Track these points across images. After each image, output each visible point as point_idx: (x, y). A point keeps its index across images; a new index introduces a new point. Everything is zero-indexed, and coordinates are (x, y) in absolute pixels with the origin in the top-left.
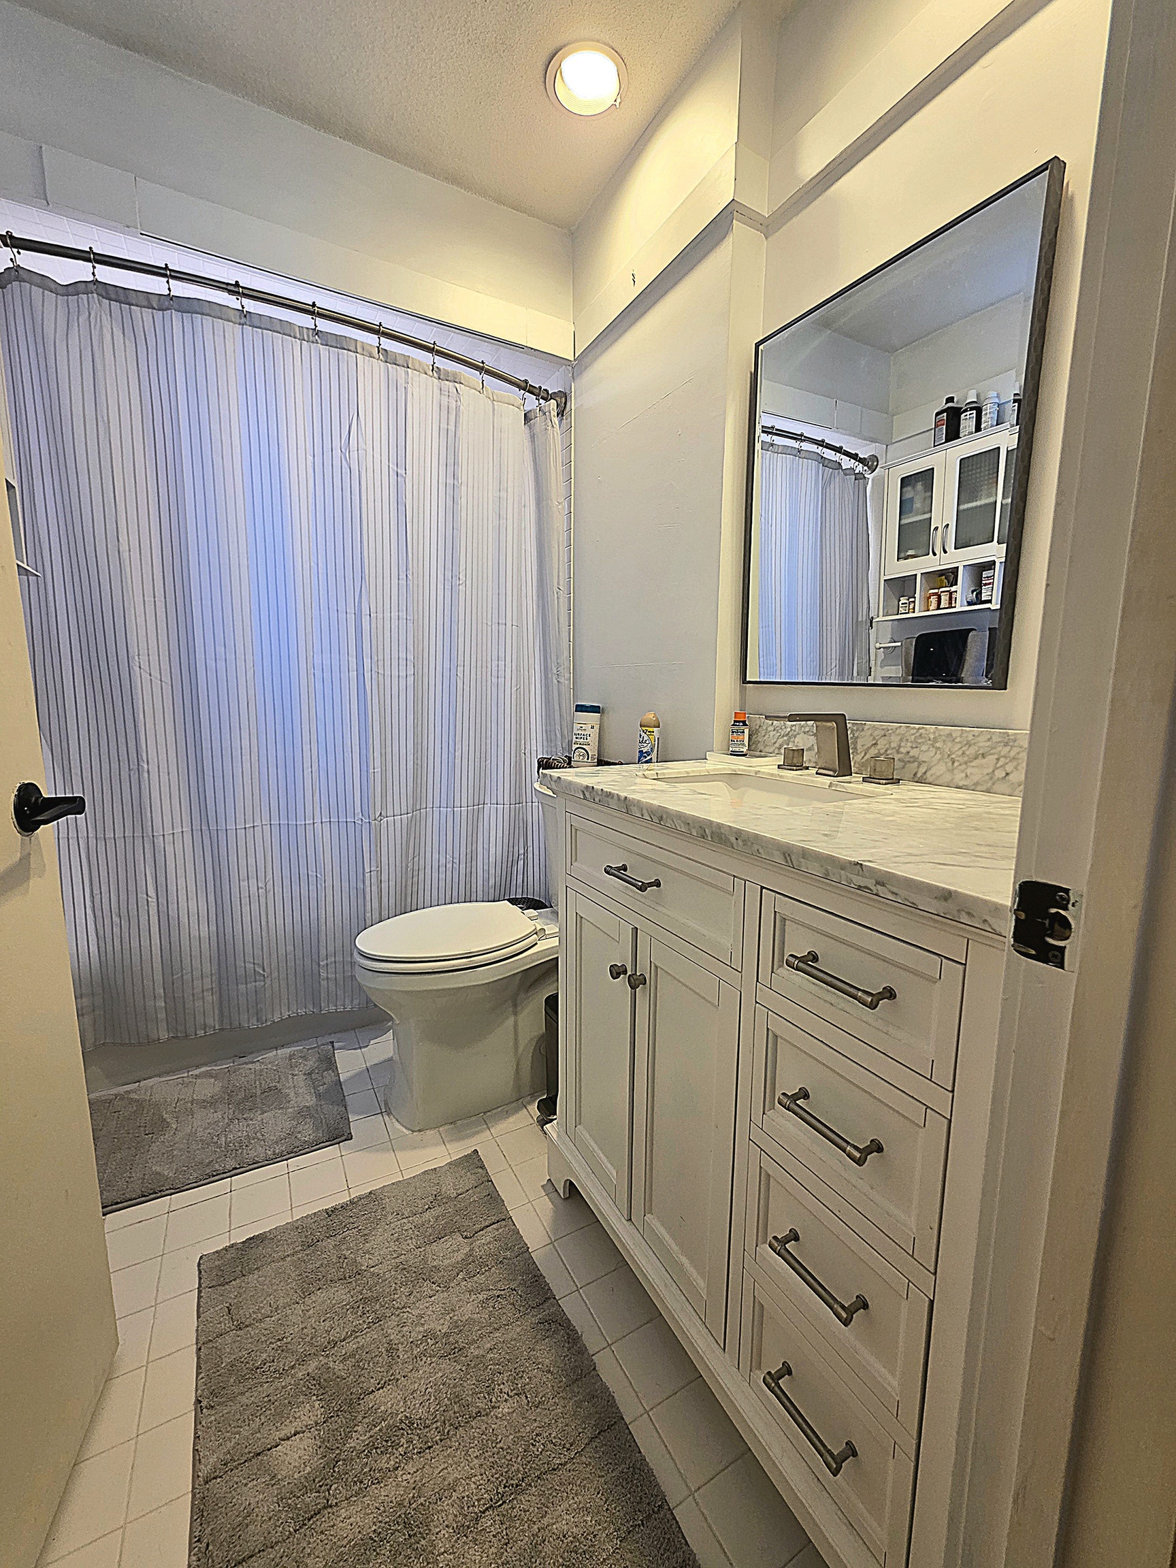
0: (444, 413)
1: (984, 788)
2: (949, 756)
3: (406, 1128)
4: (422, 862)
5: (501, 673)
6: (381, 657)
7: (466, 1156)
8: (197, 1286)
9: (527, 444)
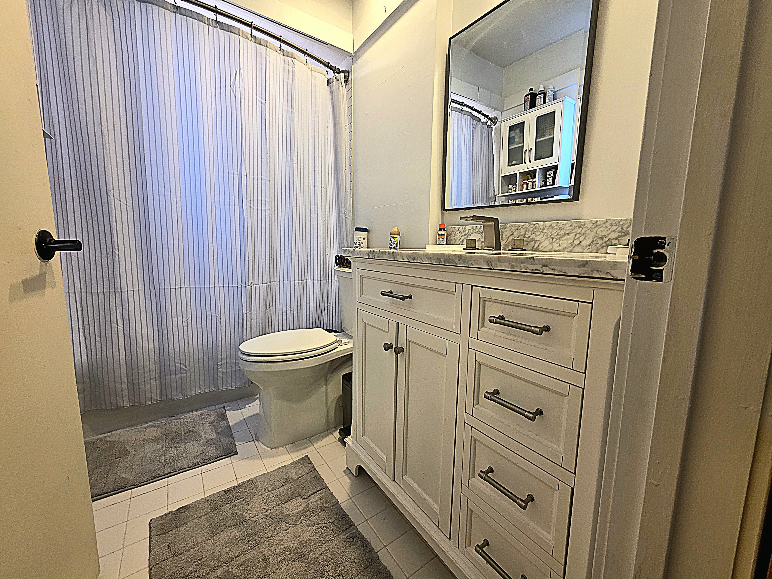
0: (286, 74)
1: (569, 250)
2: (550, 236)
3: (267, 447)
4: (274, 310)
5: (316, 212)
6: (252, 199)
7: (301, 458)
8: (149, 536)
9: (329, 96)
